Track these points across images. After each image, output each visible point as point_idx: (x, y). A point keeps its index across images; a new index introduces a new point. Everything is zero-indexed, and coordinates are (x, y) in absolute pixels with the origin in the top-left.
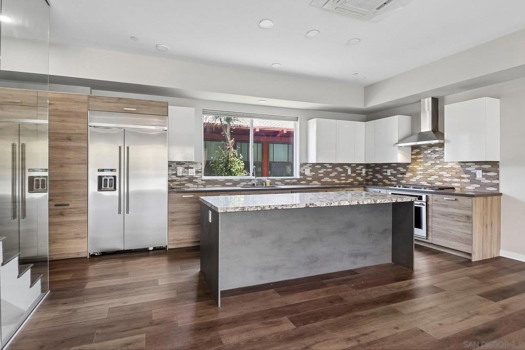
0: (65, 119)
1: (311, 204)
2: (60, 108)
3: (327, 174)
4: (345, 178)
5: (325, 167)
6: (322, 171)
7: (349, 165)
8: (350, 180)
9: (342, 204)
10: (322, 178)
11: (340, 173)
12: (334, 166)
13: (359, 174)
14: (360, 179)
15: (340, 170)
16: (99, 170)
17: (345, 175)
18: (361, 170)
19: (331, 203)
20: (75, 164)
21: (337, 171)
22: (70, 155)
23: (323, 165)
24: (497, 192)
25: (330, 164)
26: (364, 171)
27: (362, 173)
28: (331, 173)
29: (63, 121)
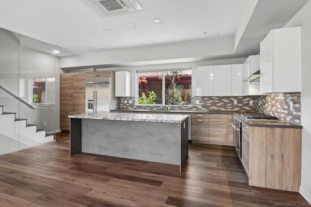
0: (80, 82)
1: (105, 118)
2: (79, 78)
3: (214, 104)
4: (231, 107)
5: (213, 99)
6: (210, 102)
7: (236, 97)
8: (236, 109)
9: (122, 120)
10: (210, 106)
11: (226, 103)
12: (220, 98)
13: (247, 105)
14: (247, 108)
15: (226, 101)
16: (89, 101)
17: (231, 105)
18: (249, 101)
19: (116, 119)
20: (82, 98)
21: (223, 102)
22: (81, 95)
23: (210, 98)
24: (299, 125)
25: (217, 97)
26: (251, 102)
27: (249, 104)
28: (218, 103)
29: (80, 83)
